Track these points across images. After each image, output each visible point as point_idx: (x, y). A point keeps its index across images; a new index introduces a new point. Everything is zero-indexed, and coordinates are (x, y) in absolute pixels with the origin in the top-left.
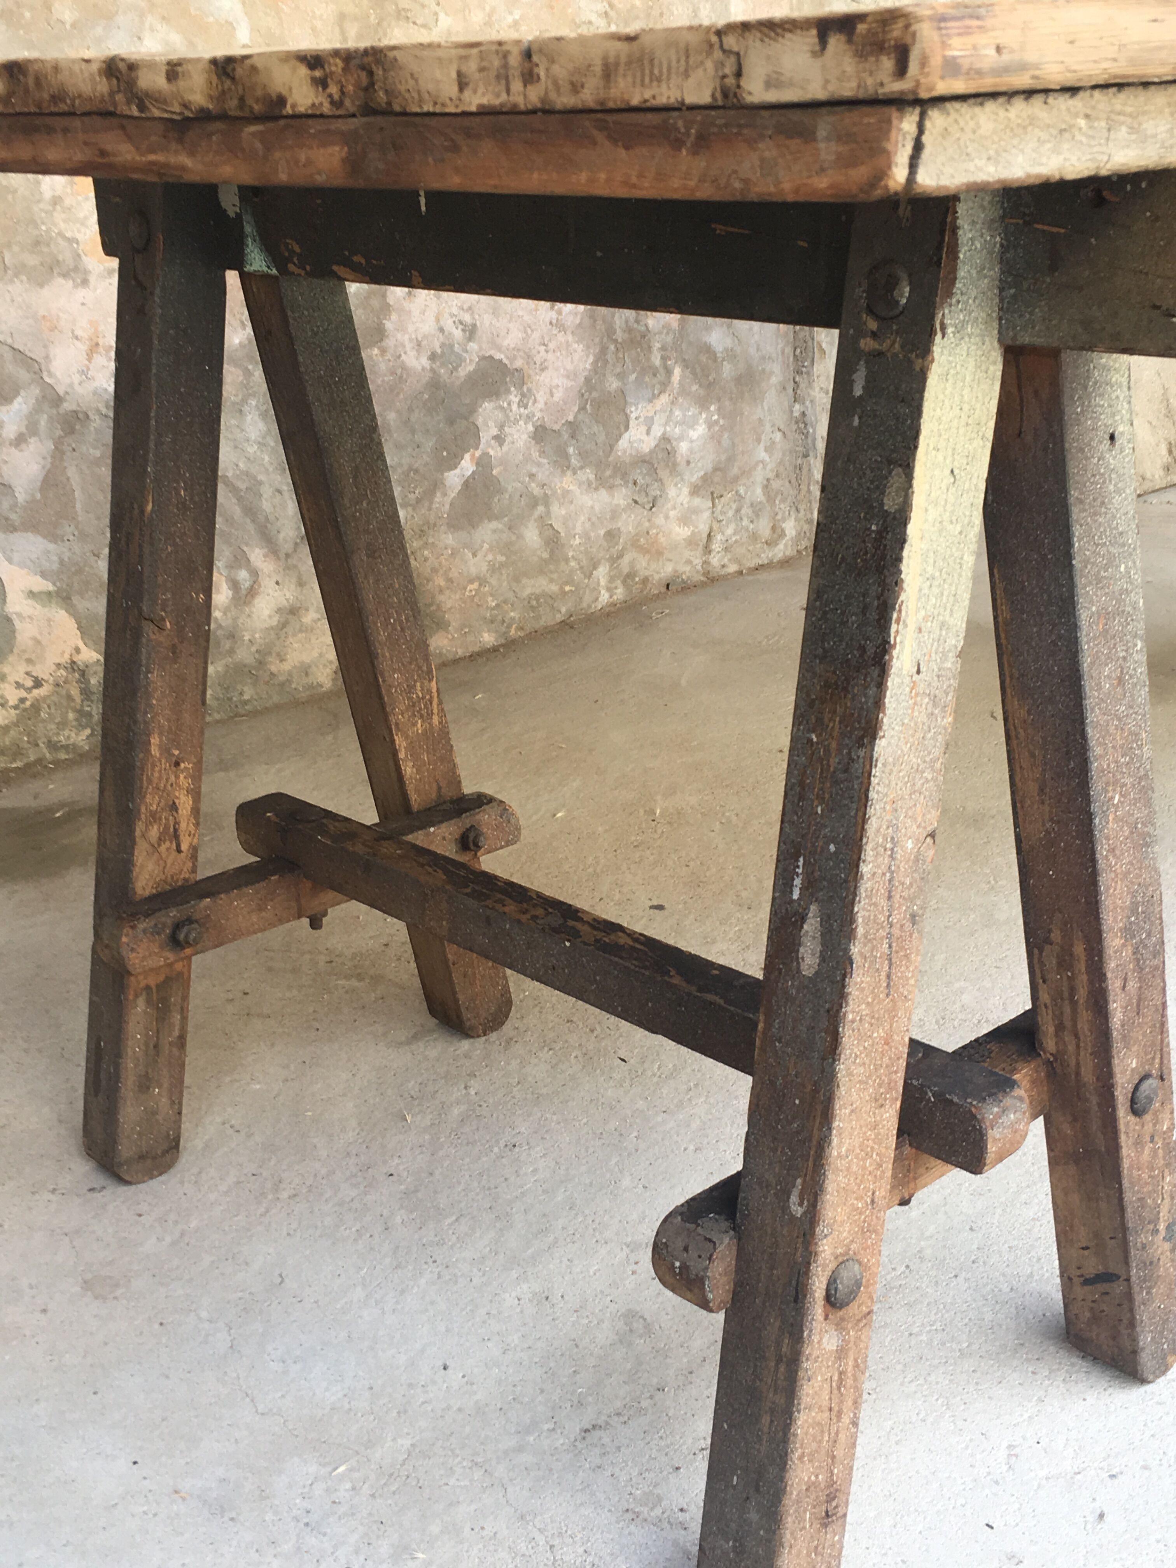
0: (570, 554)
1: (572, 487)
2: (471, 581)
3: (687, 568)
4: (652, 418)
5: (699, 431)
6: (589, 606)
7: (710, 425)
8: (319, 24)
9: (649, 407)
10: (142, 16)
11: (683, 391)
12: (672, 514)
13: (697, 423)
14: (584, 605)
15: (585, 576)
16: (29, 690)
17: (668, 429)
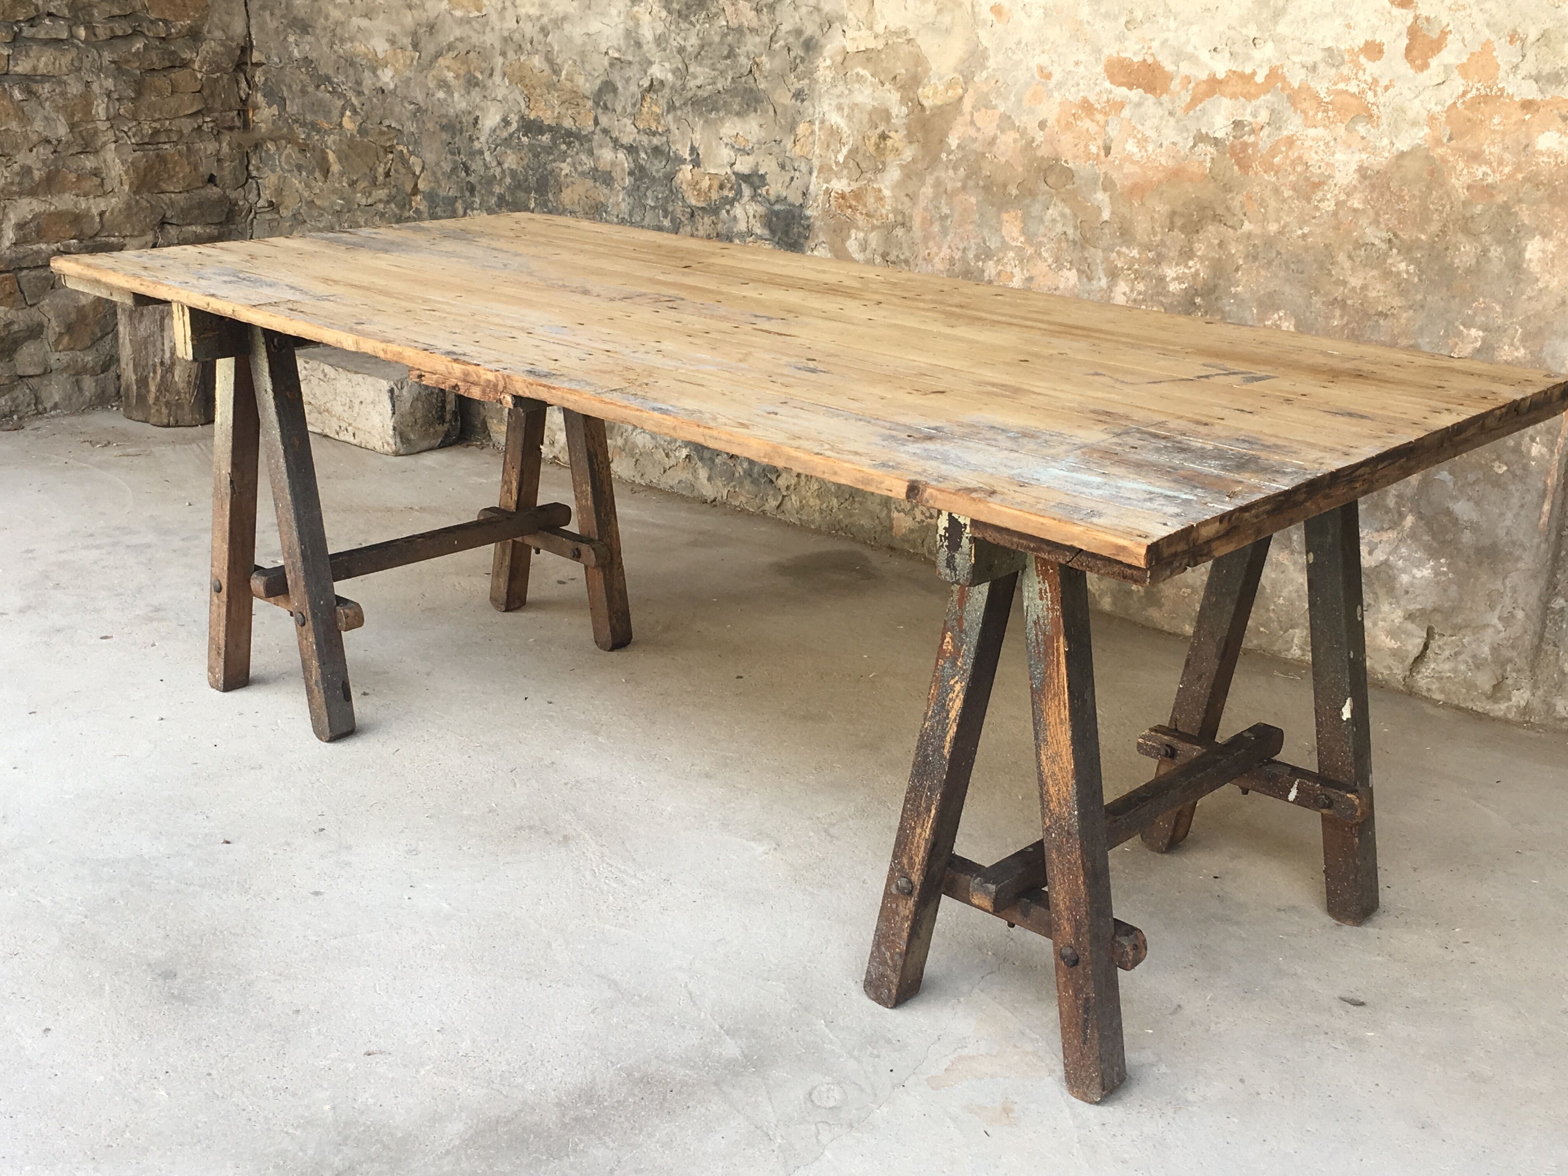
0: (1272, 607)
1: (1286, 562)
2: (1187, 587)
3: (1386, 672)
4: (1376, 544)
5: (1425, 572)
6: (1280, 652)
7: (1437, 573)
8: (1156, 216)
9: (1376, 534)
10: (1052, 197)
11: (1413, 535)
12: (1381, 623)
13: (1423, 566)
14: (1275, 648)
15: (1281, 629)
16: (927, 518)
17: (1391, 558)
